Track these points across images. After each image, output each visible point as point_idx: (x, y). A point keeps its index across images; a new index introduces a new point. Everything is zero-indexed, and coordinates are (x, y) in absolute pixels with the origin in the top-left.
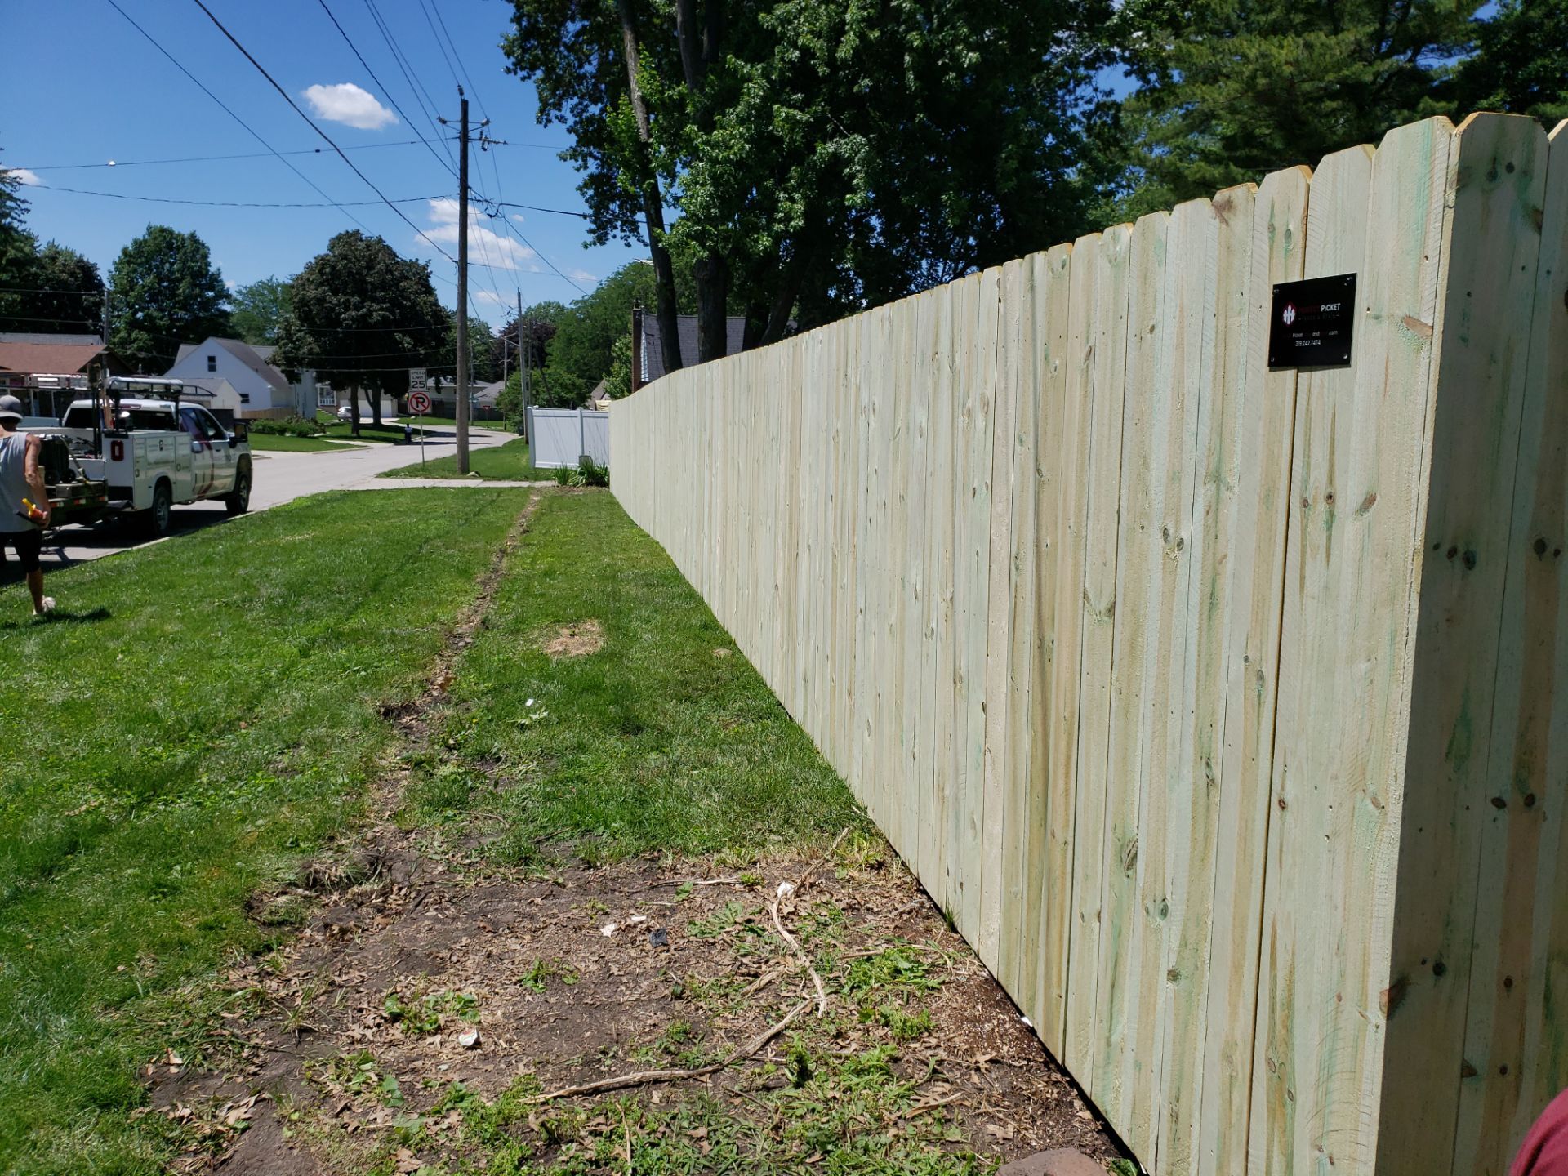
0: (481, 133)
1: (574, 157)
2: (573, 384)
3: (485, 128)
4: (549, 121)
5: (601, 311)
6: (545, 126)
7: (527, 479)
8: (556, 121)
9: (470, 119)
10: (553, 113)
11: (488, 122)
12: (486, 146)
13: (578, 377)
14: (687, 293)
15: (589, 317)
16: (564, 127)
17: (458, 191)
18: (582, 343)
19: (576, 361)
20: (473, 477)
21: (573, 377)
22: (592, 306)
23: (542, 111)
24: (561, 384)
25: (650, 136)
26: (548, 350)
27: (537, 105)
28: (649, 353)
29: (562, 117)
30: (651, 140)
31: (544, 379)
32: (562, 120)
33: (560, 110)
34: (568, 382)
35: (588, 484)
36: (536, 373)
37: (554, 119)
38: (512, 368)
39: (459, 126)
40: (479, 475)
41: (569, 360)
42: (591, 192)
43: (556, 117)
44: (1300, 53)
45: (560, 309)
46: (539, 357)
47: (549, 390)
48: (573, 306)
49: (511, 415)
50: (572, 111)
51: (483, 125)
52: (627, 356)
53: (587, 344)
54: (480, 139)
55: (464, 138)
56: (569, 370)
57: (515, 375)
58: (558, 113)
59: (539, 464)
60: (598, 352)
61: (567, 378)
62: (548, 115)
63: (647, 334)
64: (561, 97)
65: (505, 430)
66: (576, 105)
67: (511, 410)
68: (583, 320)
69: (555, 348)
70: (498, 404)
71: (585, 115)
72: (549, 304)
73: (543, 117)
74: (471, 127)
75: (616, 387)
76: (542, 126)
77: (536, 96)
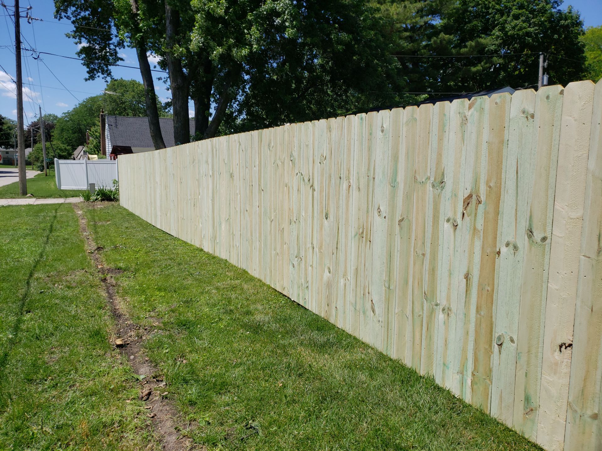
0: (27, 13)
1: (74, 37)
2: (65, 149)
3: (29, 11)
4: (61, 18)
5: (77, 117)
6: (59, 20)
7: (60, 197)
8: (65, 18)
9: (20, 5)
10: (63, 14)
11: (31, 8)
12: (30, 21)
13: (68, 146)
14: (118, 109)
15: (71, 120)
16: (70, 22)
17: (14, 44)
18: (68, 131)
19: (66, 139)
20: (30, 197)
21: (65, 146)
22: (72, 115)
23: (57, 12)
24: (59, 149)
25: (138, 10)
26: (52, 134)
27: (54, 10)
28: (110, 134)
29: (68, 16)
30: (139, 12)
31: (52, 147)
32: (68, 18)
33: (67, 13)
34: (63, 148)
35: (102, 200)
36: (48, 144)
37: (64, 17)
38: (35, 142)
39: (14, 9)
40: (33, 196)
41: (62, 138)
42: (84, 56)
43: (65, 16)
44: (401, 10)
45: (55, 117)
46: (49, 137)
47: (54, 151)
48: (63, 115)
49: (36, 163)
50: (72, 14)
51: (28, 9)
52: (96, 136)
53: (71, 132)
54: (27, 17)
55: (17, 15)
56: (63, 143)
57: (37, 145)
58: (65, 14)
59: (63, 188)
60: (76, 135)
61: (62, 146)
62: (60, 14)
63: (109, 125)
64: (67, 6)
65: (33, 169)
66: (75, 11)
67: (35, 161)
68: (69, 121)
69: (55, 133)
70: (29, 158)
71: (79, 17)
72: (50, 115)
73: (58, 14)
74: (20, 10)
75: (91, 149)
76: (57, 20)
77: (54, 4)
